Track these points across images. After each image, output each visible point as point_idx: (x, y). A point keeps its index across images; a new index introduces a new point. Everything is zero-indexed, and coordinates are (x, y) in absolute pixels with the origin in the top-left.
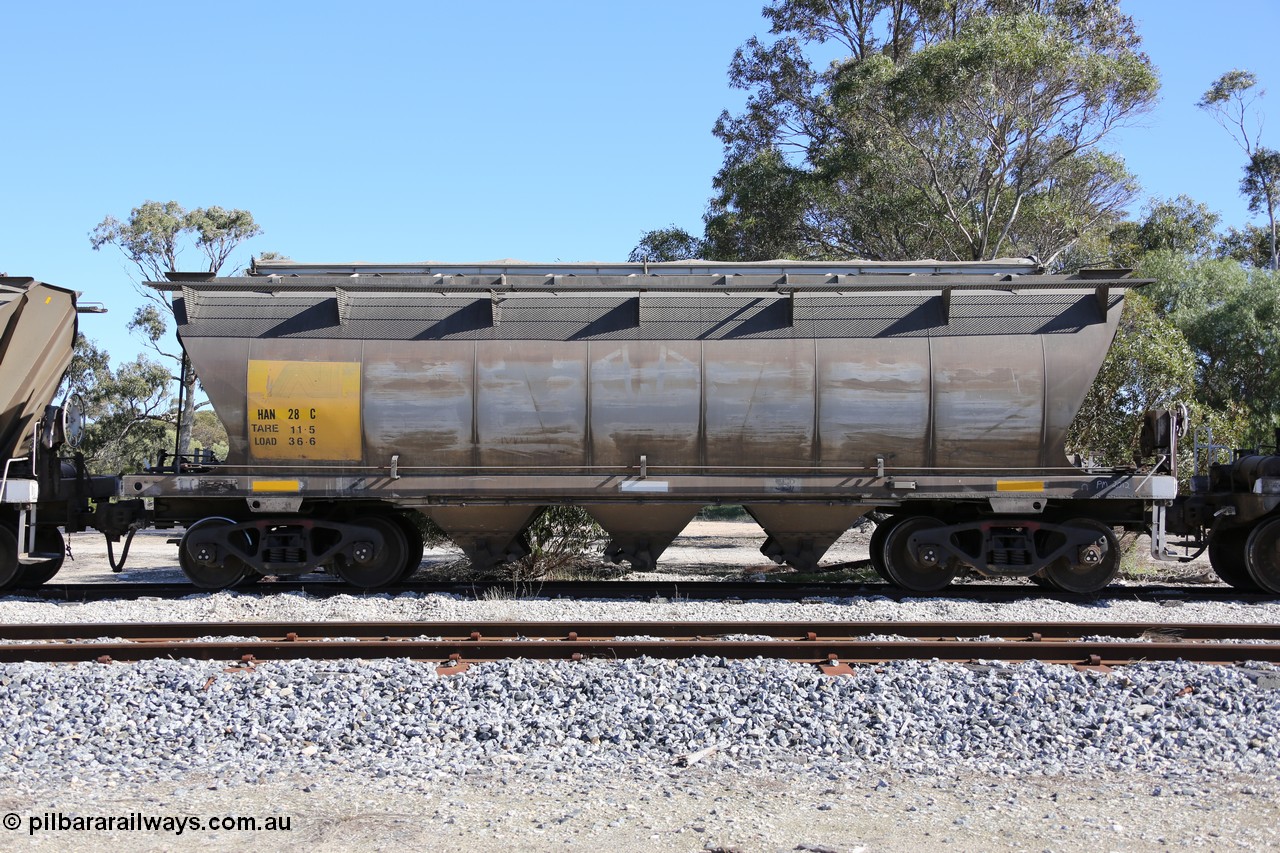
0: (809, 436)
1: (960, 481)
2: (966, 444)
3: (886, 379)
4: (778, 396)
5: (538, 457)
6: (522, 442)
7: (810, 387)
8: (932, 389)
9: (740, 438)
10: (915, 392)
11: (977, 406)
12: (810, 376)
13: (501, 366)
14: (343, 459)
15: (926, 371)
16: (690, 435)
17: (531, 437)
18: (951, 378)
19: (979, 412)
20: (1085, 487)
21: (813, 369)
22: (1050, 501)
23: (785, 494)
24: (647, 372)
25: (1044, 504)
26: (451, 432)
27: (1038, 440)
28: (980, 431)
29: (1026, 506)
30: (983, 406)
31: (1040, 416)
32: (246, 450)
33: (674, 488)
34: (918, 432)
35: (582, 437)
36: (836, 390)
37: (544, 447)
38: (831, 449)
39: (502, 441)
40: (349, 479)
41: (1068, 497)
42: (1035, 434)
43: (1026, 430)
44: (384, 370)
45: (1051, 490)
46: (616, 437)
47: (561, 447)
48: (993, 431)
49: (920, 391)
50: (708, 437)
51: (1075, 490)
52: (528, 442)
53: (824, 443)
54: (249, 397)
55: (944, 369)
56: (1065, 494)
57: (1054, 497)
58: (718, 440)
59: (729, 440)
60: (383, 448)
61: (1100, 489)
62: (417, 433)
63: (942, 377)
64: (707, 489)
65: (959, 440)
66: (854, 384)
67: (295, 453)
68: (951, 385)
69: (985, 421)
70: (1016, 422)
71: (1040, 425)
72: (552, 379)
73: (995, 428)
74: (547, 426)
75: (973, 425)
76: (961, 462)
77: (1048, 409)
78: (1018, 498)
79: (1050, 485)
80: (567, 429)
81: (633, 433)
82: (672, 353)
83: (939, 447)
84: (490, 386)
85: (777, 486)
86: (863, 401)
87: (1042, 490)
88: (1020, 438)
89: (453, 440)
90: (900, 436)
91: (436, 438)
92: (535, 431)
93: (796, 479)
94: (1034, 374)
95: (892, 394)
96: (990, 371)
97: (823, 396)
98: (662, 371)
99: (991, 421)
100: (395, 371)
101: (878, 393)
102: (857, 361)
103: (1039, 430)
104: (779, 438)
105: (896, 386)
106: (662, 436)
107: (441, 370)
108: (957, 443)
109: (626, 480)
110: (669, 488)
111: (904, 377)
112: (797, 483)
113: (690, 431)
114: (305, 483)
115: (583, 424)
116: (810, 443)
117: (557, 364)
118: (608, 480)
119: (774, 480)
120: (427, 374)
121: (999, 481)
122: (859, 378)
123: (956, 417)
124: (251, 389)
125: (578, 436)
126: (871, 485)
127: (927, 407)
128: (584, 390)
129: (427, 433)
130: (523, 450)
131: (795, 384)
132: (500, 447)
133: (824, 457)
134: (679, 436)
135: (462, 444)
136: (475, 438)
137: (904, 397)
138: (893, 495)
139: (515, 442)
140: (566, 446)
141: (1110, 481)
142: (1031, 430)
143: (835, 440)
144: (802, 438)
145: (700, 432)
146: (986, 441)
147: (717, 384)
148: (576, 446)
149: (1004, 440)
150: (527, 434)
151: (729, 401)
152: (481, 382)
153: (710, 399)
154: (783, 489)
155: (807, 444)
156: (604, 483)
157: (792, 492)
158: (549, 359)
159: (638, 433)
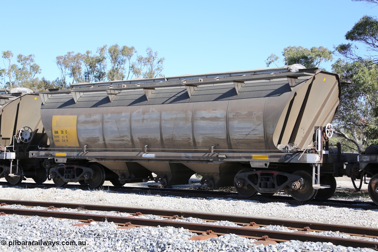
0: (191, 138)
1: (241, 155)
2: (240, 141)
3: (213, 117)
4: (181, 123)
5: (120, 146)
6: (115, 141)
7: (190, 120)
8: (227, 120)
9: (172, 138)
10: (222, 121)
11: (242, 126)
12: (191, 116)
13: (109, 115)
14: (75, 146)
15: (225, 113)
16: (158, 138)
17: (118, 139)
18: (233, 116)
19: (243, 128)
20: (282, 157)
21: (192, 114)
22: (270, 163)
23: (187, 159)
24: (146, 116)
25: (268, 164)
26: (98, 137)
27: (264, 139)
28: (244, 136)
29: (261, 165)
30: (243, 126)
31: (263, 130)
32: (53, 143)
33: (156, 156)
34: (224, 136)
35: (130, 139)
36: (198, 121)
37: (121, 142)
38: (199, 143)
39: (111, 140)
40: (77, 152)
41: (277, 162)
42: (262, 137)
43: (259, 135)
44: (82, 118)
45: (271, 158)
46: (139, 138)
47: (126, 142)
48: (248, 136)
49: (223, 121)
50: (163, 138)
51: (279, 159)
52: (117, 140)
53: (196, 141)
54: (53, 127)
55: (231, 112)
56: (276, 160)
57: (272, 161)
58: (166, 140)
59: (169, 139)
60: (83, 143)
61: (288, 159)
62: (90, 138)
63: (231, 116)
64: (165, 157)
65: (238, 139)
66: (203, 119)
67: (64, 144)
68: (233, 118)
69: (245, 132)
70: (255, 132)
71: (263, 133)
72: (121, 119)
73: (248, 134)
74: (121, 135)
75: (241, 133)
76: (240, 147)
77: (265, 127)
78: (260, 162)
79: (270, 157)
80: (126, 136)
81: (143, 137)
82: (153, 109)
83: (232, 142)
84: (107, 122)
85: (185, 156)
86: (206, 125)
87: (267, 159)
88: (258, 138)
89: (99, 140)
90: (219, 138)
91: (95, 139)
92: (118, 137)
93: (190, 153)
94: (261, 113)
95: (215, 122)
96: (246, 112)
97: (195, 123)
98: (150, 116)
99: (247, 132)
100: (85, 118)
101: (210, 122)
102: (205, 110)
103: (263, 135)
104: (183, 139)
105: (216, 119)
106: (151, 138)
107: (95, 117)
108: (237, 140)
109: (144, 153)
110: (155, 156)
111: (219, 116)
112: (190, 155)
113: (158, 137)
114: (67, 154)
115: (130, 135)
116: (192, 140)
117: (123, 114)
118: (139, 153)
119: (184, 153)
120: (92, 118)
121: (253, 155)
122: (205, 116)
123: (236, 130)
124: (53, 125)
125: (129, 139)
126: (213, 156)
127: (226, 126)
128: (129, 123)
129: (92, 138)
130: (116, 143)
131: (186, 119)
132: (111, 142)
133: (197, 145)
134: (155, 138)
135: (101, 142)
136: (104, 140)
137: (218, 123)
138: (219, 160)
139: (114, 141)
140: (127, 142)
141: (291, 156)
142: (261, 135)
143: (199, 139)
144: (189, 139)
145: (161, 137)
146: (246, 139)
147: (164, 120)
148: (129, 142)
149: (252, 139)
150: (116, 138)
151: (167, 126)
152: (104, 121)
153: (162, 125)
154: (187, 157)
155: (191, 141)
156: (138, 154)
157: (189, 158)
158: (121, 113)
159: (144, 137)
